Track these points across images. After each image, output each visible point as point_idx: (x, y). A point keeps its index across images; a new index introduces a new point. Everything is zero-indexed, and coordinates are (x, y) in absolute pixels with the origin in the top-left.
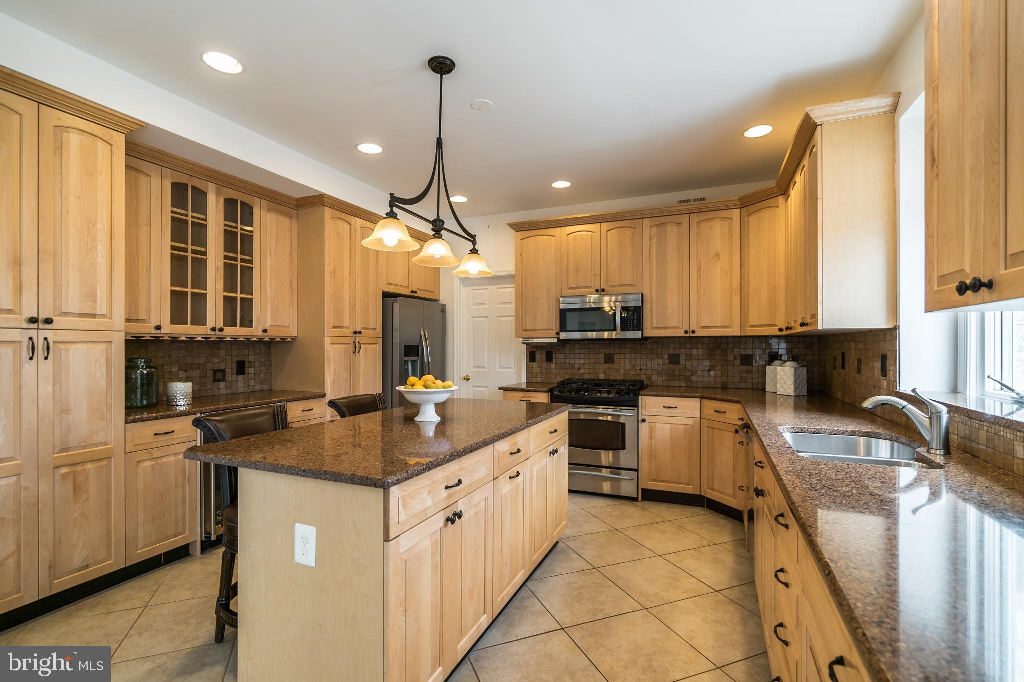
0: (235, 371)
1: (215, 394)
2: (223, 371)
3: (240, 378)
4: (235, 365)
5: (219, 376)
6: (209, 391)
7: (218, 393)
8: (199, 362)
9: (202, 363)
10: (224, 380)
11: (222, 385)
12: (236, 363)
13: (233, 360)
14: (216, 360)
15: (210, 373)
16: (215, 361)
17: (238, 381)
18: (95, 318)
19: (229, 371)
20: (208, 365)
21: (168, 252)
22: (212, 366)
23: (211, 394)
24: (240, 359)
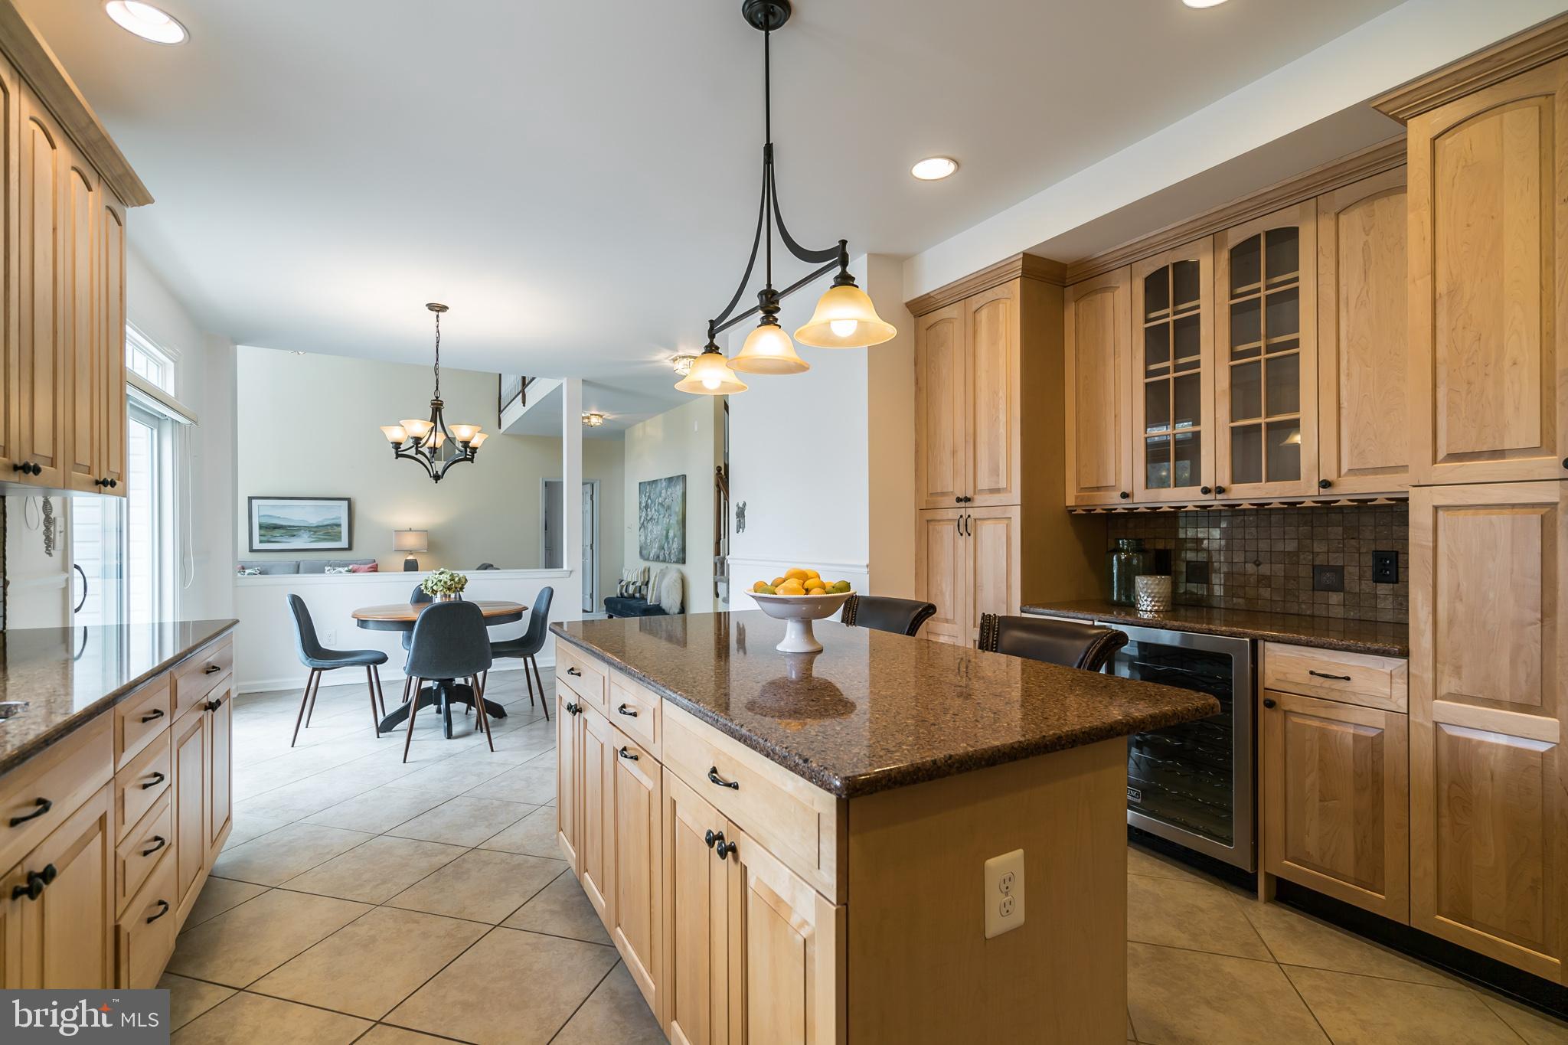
0: (1369, 574)
1: (1317, 613)
2: (1339, 571)
3: (1383, 589)
4: (1368, 560)
5: (1328, 578)
6: (1303, 606)
7: (1324, 614)
8: (1282, 549)
9: (1289, 552)
10: (1339, 587)
11: (1335, 598)
12: (1370, 557)
13: (1363, 550)
14: (1319, 547)
15: (1305, 572)
16: (1316, 550)
17: (1376, 596)
18: (999, 493)
19: (1352, 571)
20: (1302, 557)
21: (1140, 381)
22: (1311, 557)
23: (1308, 613)
24: (1383, 546)
